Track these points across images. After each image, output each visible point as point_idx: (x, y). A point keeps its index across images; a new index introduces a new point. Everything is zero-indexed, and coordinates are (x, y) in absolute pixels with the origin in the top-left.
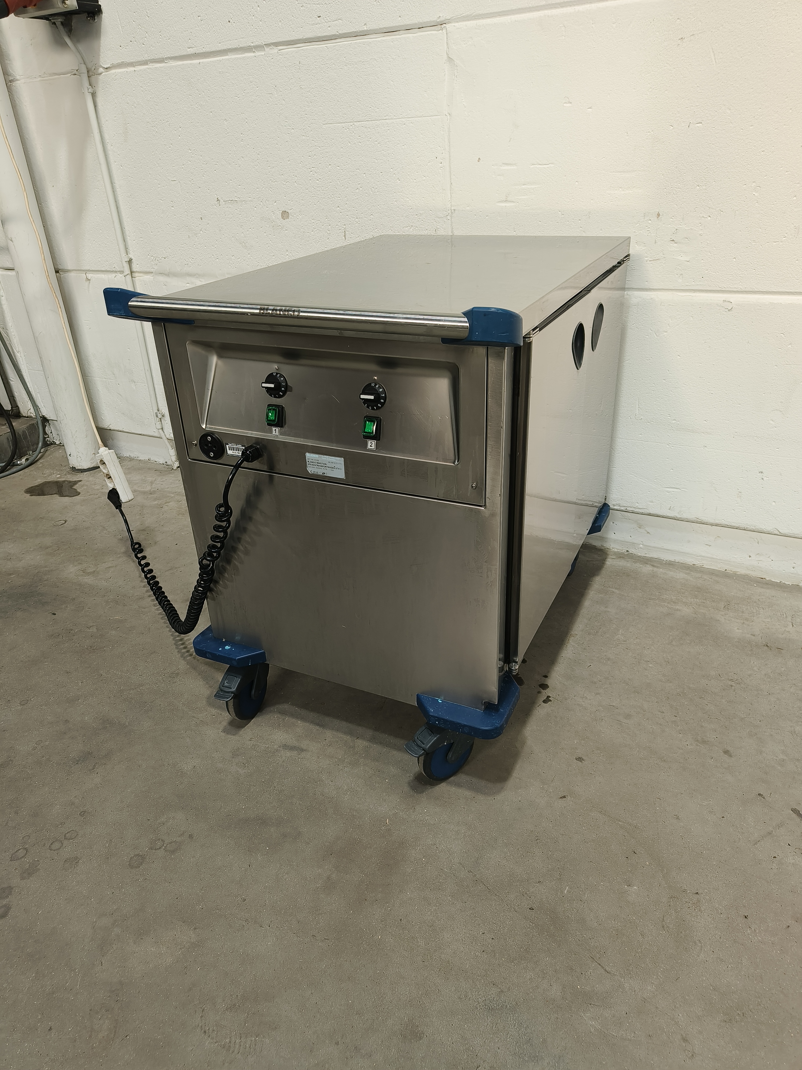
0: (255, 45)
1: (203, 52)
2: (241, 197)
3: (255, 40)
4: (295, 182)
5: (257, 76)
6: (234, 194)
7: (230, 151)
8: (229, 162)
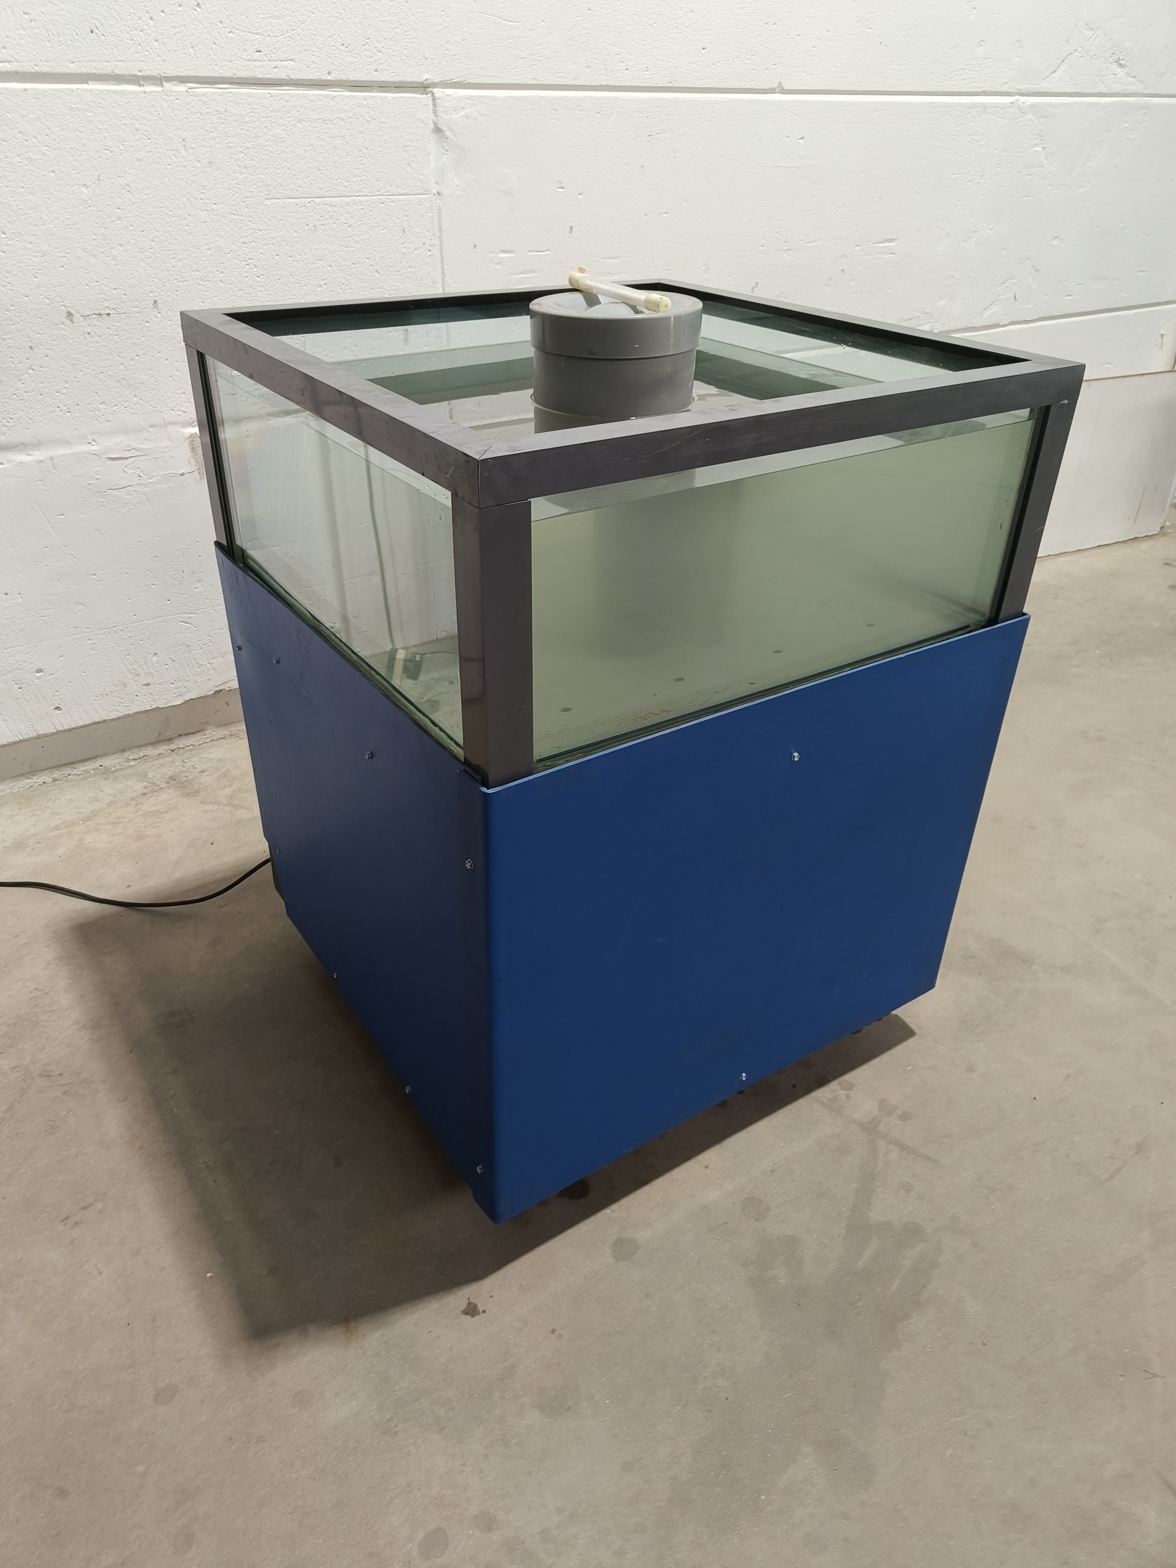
0: (145, 75)
1: (34, 71)
2: (119, 307)
3: (145, 68)
4: (221, 280)
5: (149, 121)
6: (103, 303)
7: (95, 234)
8: (92, 252)
